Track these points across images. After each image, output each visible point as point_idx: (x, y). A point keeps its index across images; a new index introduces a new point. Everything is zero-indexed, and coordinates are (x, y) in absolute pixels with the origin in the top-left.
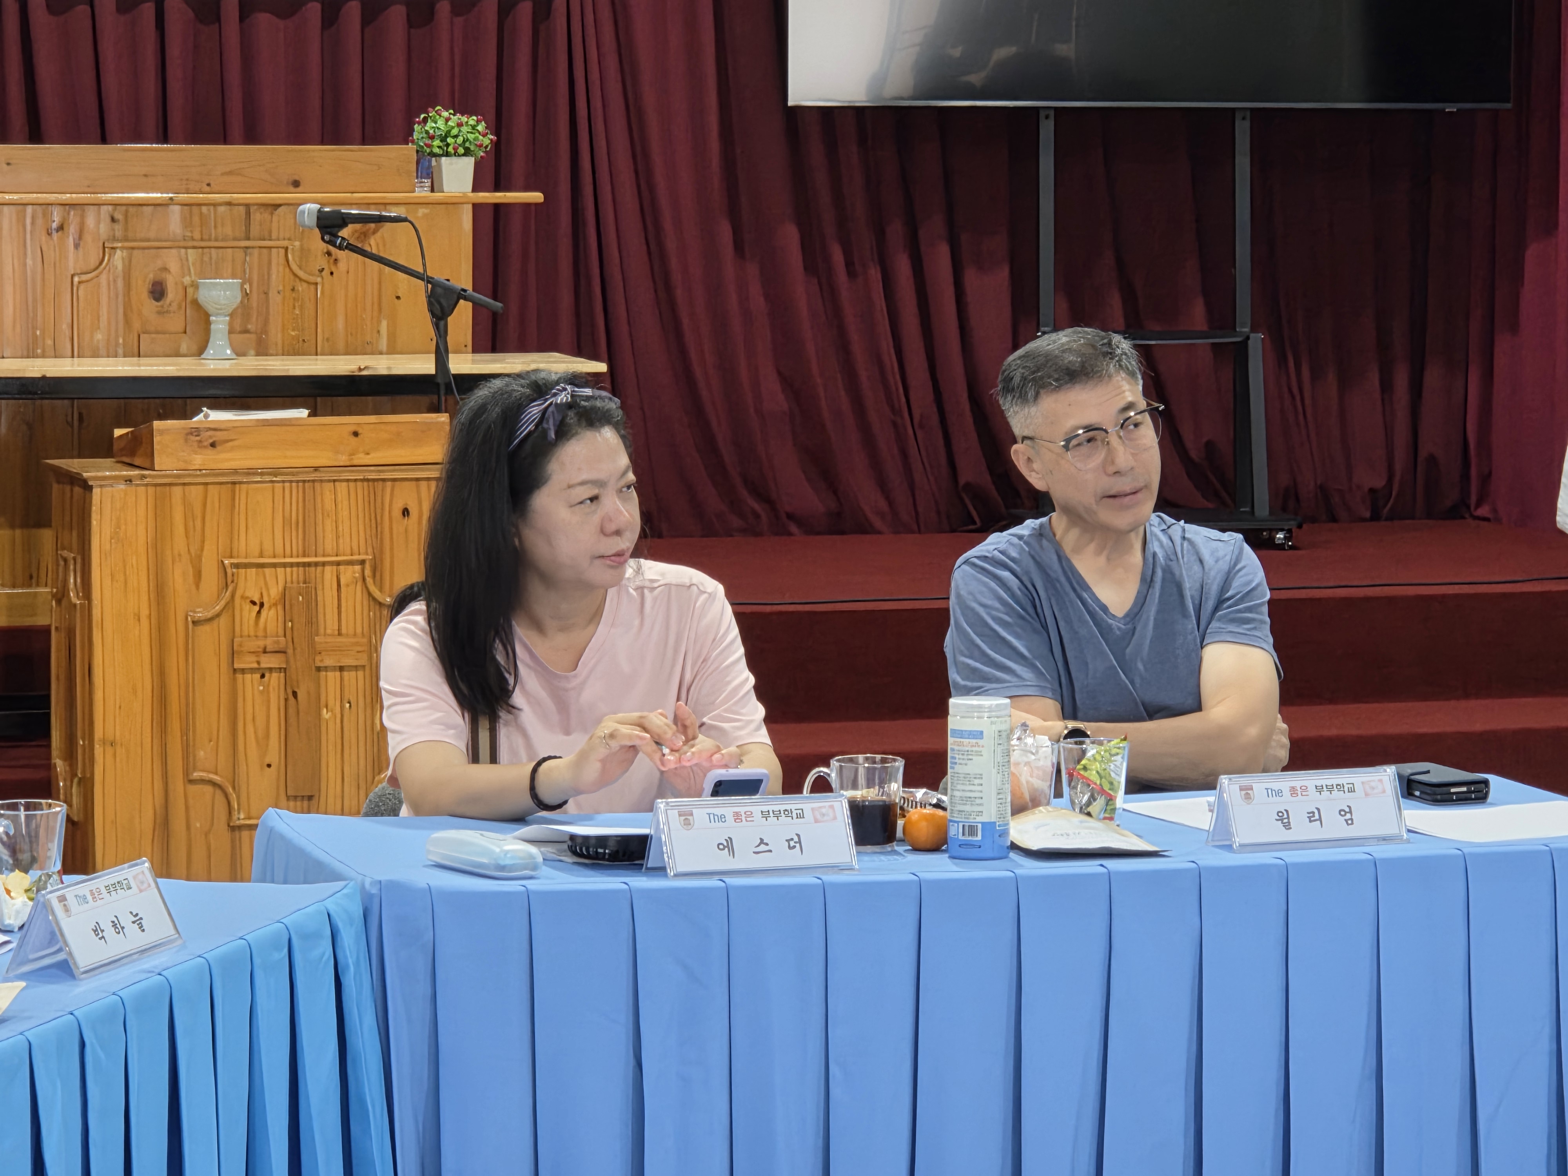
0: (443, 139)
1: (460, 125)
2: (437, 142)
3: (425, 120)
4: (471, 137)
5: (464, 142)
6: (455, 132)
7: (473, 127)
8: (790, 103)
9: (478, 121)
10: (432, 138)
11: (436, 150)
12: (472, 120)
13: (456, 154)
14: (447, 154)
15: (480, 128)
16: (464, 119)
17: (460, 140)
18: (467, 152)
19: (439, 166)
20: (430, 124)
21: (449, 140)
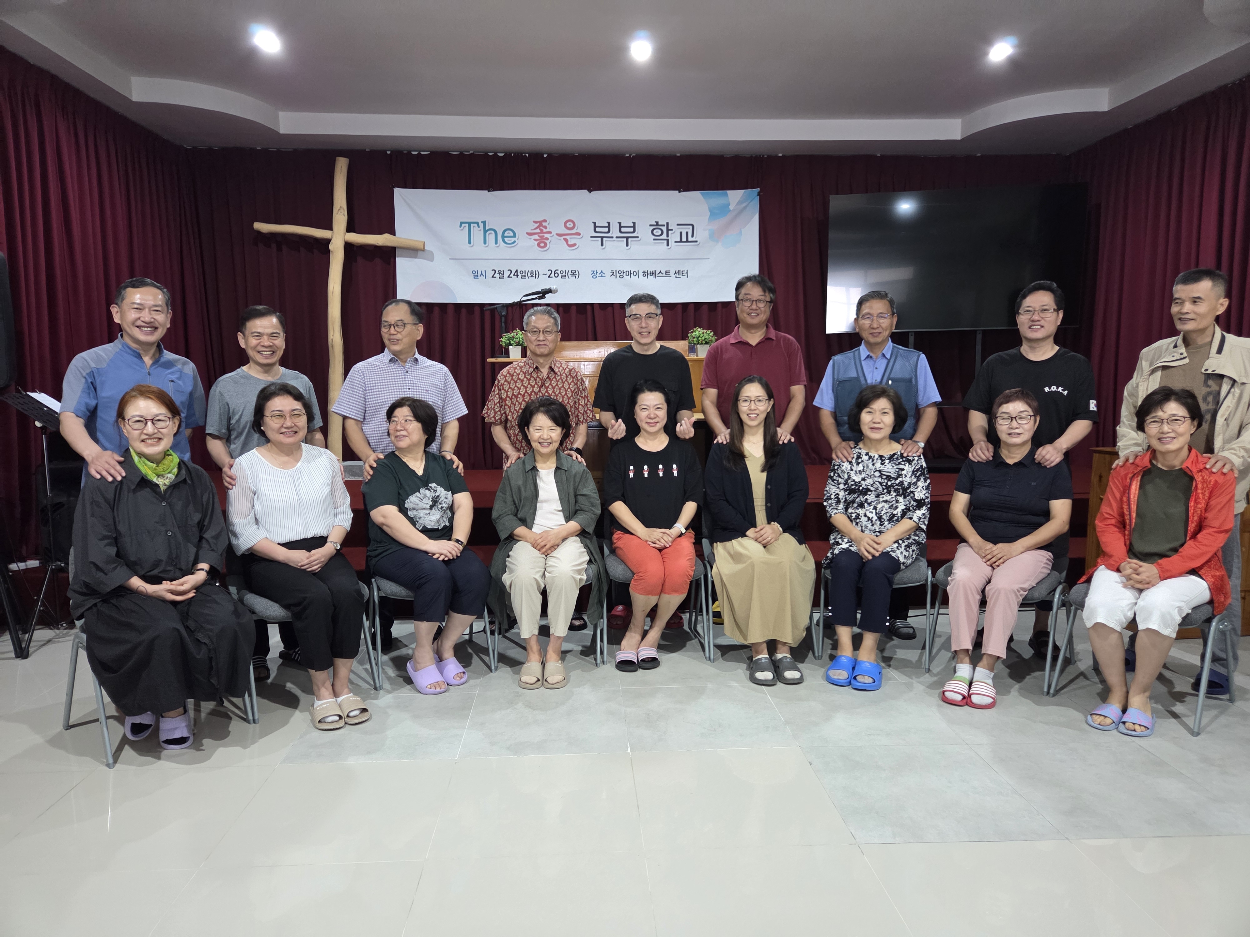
0: (698, 338)
1: (703, 333)
2: (695, 339)
3: (692, 332)
4: (707, 337)
5: (705, 339)
6: (702, 335)
7: (709, 334)
8: (828, 332)
9: (711, 332)
10: (694, 338)
11: (695, 342)
12: (709, 332)
13: (702, 344)
14: (698, 343)
15: (712, 334)
16: (705, 331)
17: (703, 338)
18: (707, 343)
19: (697, 348)
20: (694, 333)
21: (700, 338)
